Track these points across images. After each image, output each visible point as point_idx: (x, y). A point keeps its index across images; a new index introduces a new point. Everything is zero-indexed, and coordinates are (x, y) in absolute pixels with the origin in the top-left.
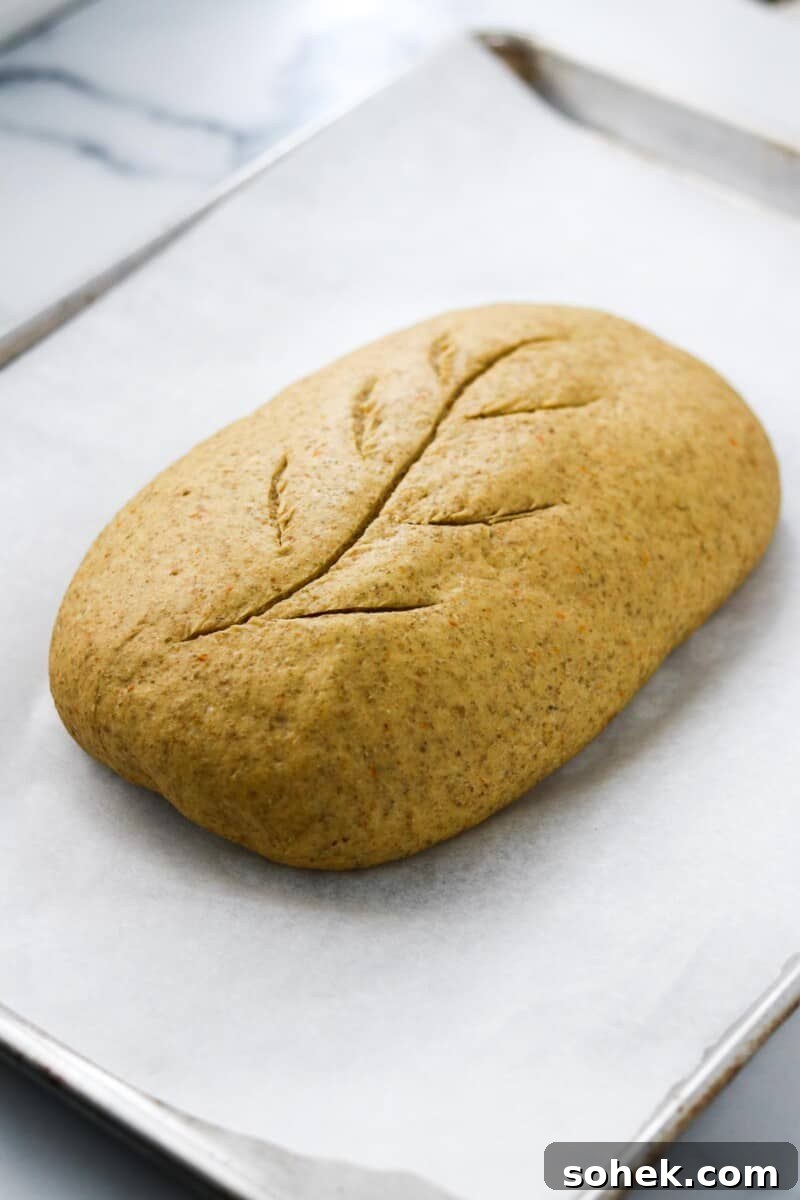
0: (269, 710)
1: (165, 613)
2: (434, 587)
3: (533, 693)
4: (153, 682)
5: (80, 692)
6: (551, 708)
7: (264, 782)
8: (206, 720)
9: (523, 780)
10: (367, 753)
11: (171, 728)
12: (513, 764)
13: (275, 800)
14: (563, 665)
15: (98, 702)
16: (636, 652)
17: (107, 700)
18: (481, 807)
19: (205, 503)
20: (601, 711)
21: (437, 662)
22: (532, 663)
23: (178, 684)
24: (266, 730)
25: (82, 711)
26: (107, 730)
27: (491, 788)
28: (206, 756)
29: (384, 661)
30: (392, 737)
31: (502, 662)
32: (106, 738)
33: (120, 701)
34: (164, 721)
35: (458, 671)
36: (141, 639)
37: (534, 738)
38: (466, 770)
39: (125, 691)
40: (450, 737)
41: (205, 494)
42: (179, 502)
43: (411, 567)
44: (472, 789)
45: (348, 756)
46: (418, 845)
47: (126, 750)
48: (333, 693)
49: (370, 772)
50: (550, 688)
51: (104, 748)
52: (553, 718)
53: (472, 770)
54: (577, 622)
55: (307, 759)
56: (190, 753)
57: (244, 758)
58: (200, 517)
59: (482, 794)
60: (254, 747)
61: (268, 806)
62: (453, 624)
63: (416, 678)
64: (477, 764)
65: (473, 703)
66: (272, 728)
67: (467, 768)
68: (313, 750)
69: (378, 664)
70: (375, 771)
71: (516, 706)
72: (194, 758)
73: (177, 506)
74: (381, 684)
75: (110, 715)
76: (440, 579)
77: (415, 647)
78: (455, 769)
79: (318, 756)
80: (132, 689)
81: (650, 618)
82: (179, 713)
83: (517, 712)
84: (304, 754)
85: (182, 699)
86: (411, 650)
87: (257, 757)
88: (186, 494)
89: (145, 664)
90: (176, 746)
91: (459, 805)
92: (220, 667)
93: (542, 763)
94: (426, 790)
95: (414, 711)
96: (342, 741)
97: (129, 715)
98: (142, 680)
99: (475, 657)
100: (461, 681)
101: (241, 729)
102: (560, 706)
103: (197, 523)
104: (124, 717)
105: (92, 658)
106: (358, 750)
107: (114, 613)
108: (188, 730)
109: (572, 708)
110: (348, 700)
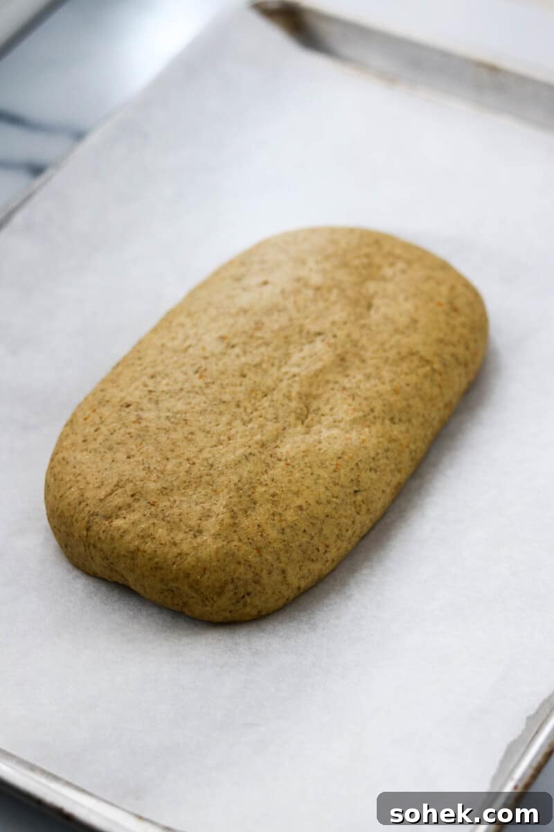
0: (194, 527)
1: (129, 481)
2: (276, 447)
3: (342, 486)
4: (125, 518)
5: (75, 523)
6: (356, 492)
7: (193, 567)
8: (157, 536)
9: (350, 538)
10: (250, 541)
11: (136, 543)
12: (340, 530)
13: (201, 577)
14: (357, 464)
15: (88, 529)
16: (404, 443)
17: (95, 528)
18: (327, 561)
19: (141, 413)
20: (388, 485)
21: (282, 487)
22: (338, 470)
23: (140, 518)
24: (192, 538)
25: (76, 535)
26: (95, 546)
27: (330, 547)
28: (157, 557)
29: (253, 493)
30: (263, 530)
31: (319, 475)
32: (93, 552)
33: (103, 529)
34: (132, 539)
35: (294, 488)
36: (116, 495)
37: (349, 512)
38: (312, 539)
39: (107, 523)
40: (297, 523)
41: (140, 406)
42: (124, 411)
43: (261, 440)
44: (318, 550)
45: (240, 544)
46: (293, 591)
47: (107, 559)
48: (228, 515)
49: (255, 551)
50: (352, 480)
51: (92, 558)
52: (359, 498)
53: (316, 538)
54: (359, 438)
55: (218, 549)
56: (147, 557)
57: (180, 554)
58: (140, 423)
59: (326, 552)
60: (185, 547)
61: (198, 580)
62: (288, 464)
63: (271, 498)
64: (318, 534)
65: (306, 502)
66: (195, 536)
67: (312, 538)
68: (220, 543)
69: (249, 496)
70: (259, 550)
71: (333, 497)
72: (150, 559)
73: (123, 414)
74: (253, 506)
75: (97, 538)
76: (278, 442)
77: (269, 482)
78: (304, 540)
79: (223, 546)
80: (112, 522)
81: (409, 421)
82: (141, 534)
83: (335, 499)
84: (215, 547)
85: (143, 526)
86: (267, 485)
87: (187, 552)
88: (128, 406)
89: (120, 509)
90: (140, 554)
91: (313, 560)
92: (164, 508)
93: (359, 525)
94: (290, 555)
95: (273, 514)
96: (236, 537)
97: (109, 537)
98: (117, 517)
99: (303, 478)
100: (297, 493)
101: (178, 539)
102: (362, 489)
103: (137, 426)
104: (106, 538)
105: (83, 504)
106: (246, 540)
107: (96, 479)
108: (147, 543)
109: (369, 487)
110: (237, 517)
